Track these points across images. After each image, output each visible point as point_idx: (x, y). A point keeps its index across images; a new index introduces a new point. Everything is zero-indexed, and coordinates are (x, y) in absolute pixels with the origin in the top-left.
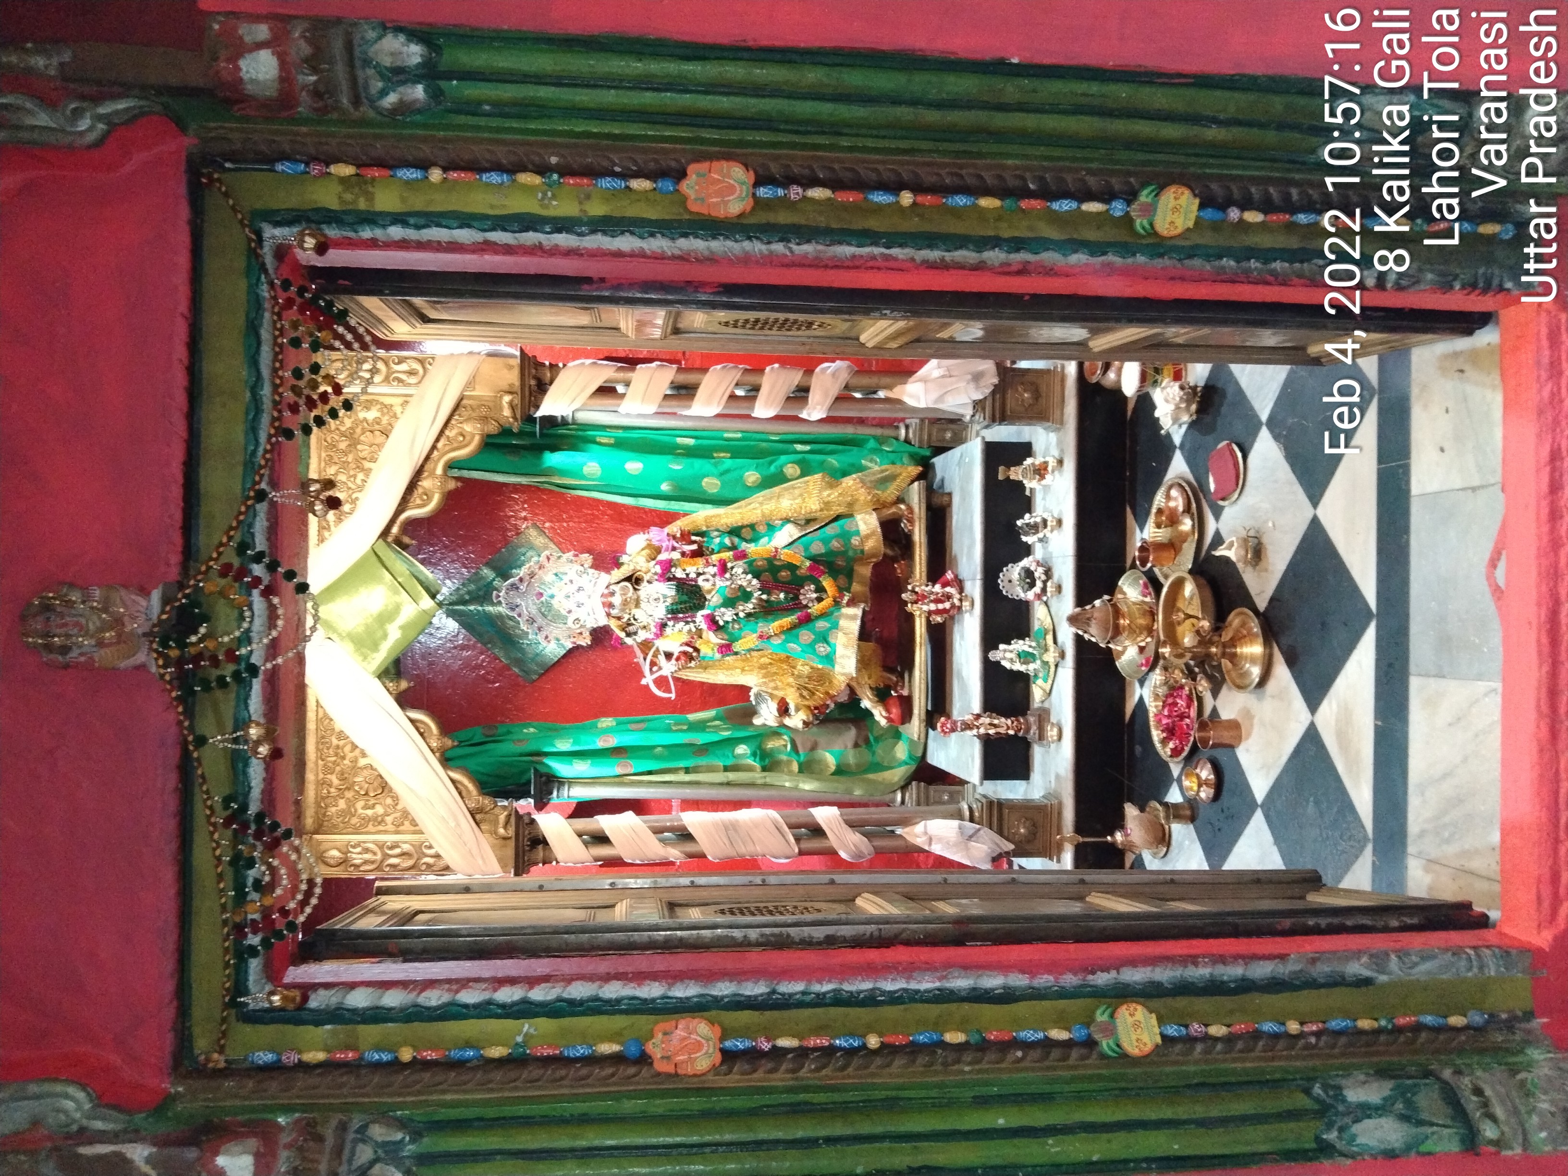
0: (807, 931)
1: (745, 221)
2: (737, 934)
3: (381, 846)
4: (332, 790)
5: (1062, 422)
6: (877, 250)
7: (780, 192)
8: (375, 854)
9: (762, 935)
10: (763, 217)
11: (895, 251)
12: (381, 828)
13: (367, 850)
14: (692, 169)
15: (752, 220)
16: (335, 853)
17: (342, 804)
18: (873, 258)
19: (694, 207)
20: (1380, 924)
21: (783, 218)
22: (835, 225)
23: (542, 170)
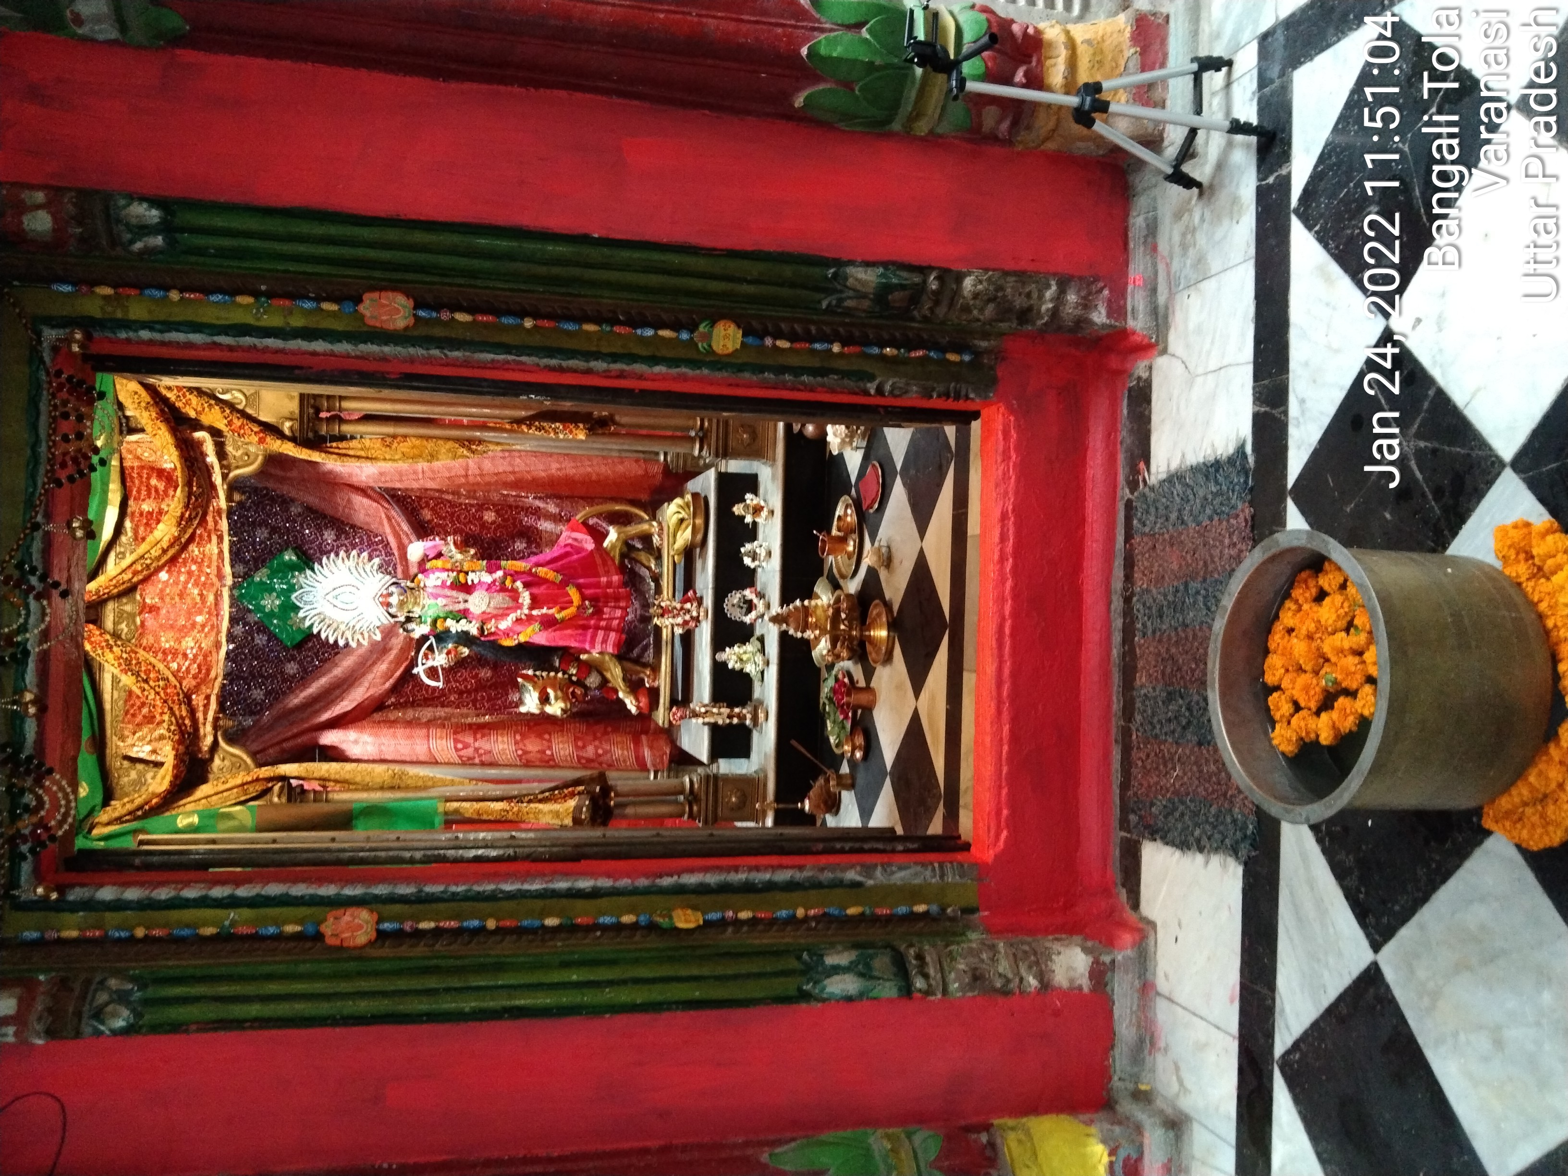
1: (409, 333)
6: (510, 358)
7: (434, 314)
9: (425, 855)
10: (422, 331)
11: (524, 359)
14: (368, 298)
15: (416, 333)
18: (508, 362)
19: (372, 322)
21: (438, 332)
22: (477, 339)
23: (256, 294)
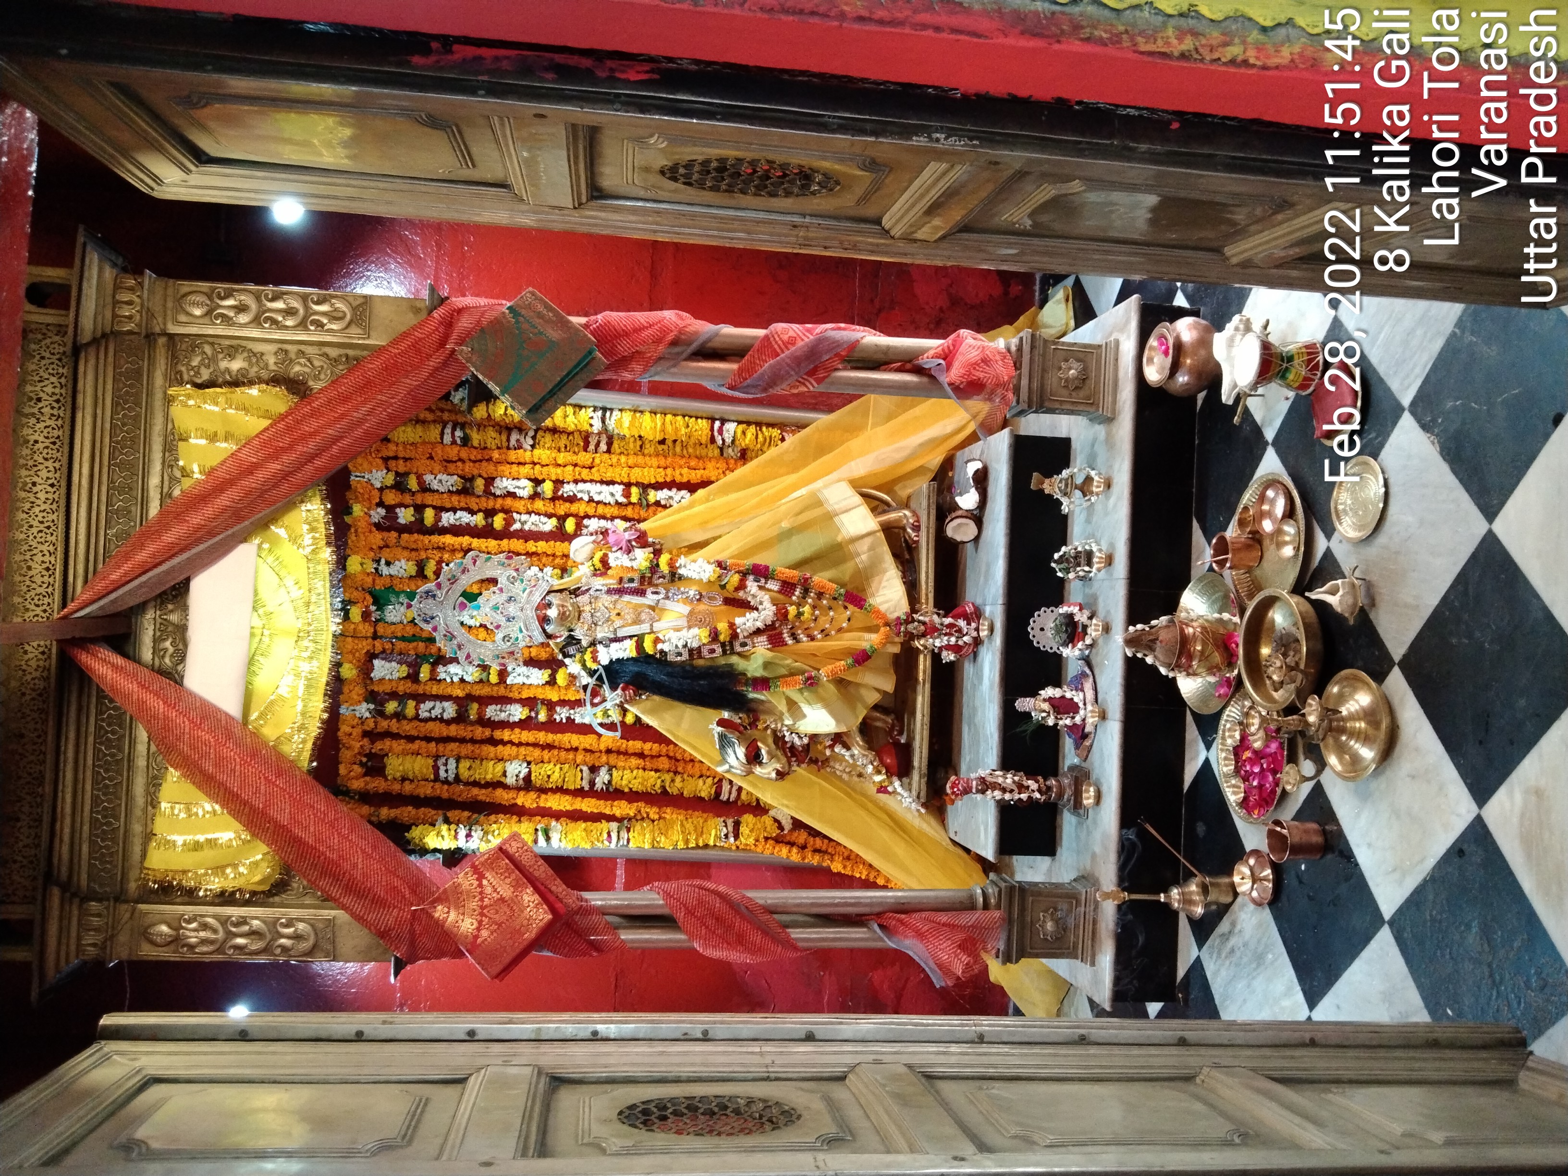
3: (224, 921)
5: (1114, 411)
8: (215, 931)
13: (205, 927)
16: (164, 928)
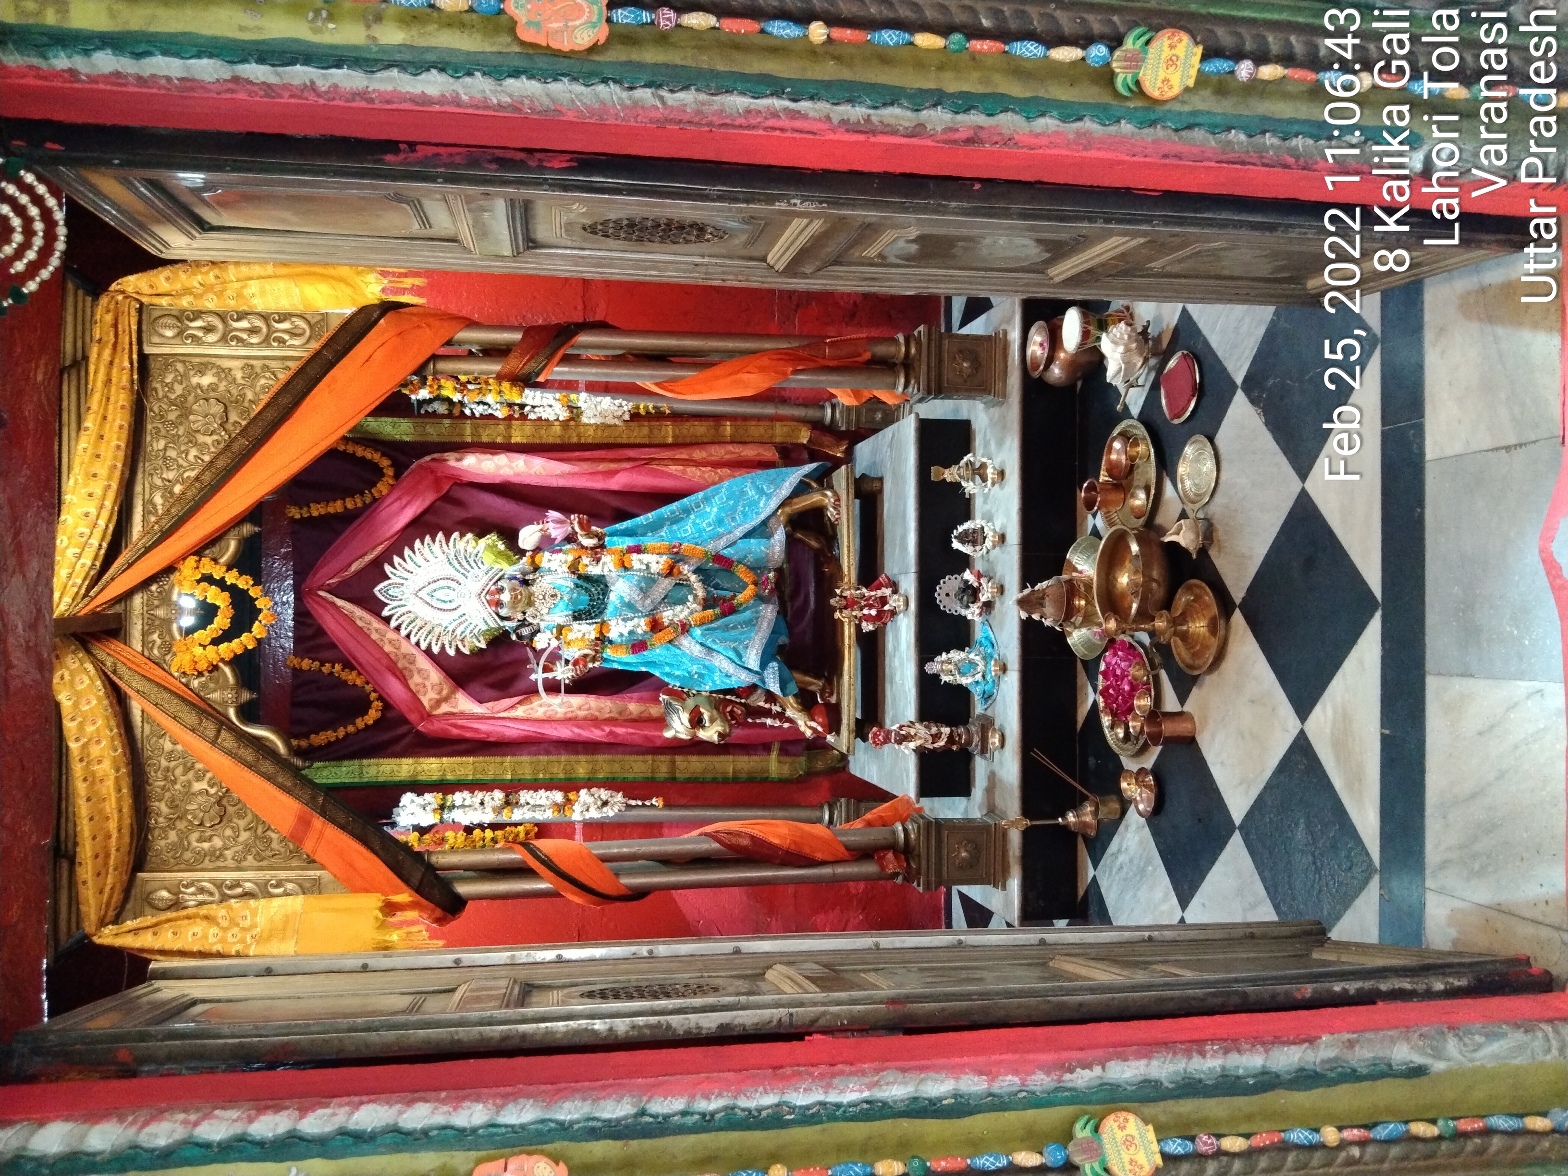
0: (693, 1019)
1: (598, 57)
2: (599, 1025)
3: (219, 885)
4: (161, 820)
5: (1004, 396)
7: (646, 17)
8: (211, 894)
9: (633, 1027)
10: (622, 52)
12: (219, 864)
13: (202, 890)
15: (610, 56)
16: (165, 894)
17: (173, 836)
19: (529, 35)
20: (1421, 987)
21: (652, 54)
22: (721, 66)
